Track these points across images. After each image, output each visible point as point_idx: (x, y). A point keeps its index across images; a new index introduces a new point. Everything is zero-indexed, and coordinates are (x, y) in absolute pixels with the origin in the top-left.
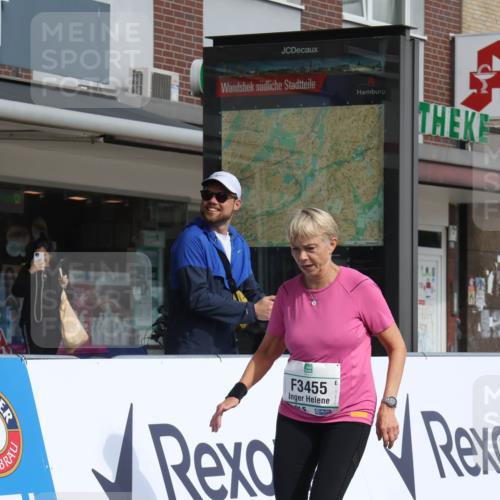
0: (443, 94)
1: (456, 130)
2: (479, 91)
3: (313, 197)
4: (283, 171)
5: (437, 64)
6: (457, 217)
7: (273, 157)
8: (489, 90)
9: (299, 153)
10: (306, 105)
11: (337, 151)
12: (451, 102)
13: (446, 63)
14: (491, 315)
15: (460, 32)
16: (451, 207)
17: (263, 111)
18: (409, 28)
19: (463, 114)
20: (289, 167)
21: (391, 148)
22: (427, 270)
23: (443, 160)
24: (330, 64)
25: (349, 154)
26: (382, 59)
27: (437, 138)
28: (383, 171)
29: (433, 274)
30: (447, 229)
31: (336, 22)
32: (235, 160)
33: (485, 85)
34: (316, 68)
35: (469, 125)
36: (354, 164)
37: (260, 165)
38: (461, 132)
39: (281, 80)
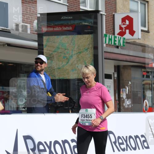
0: (111, 32)
1: (116, 42)
2: (122, 30)
3: (72, 63)
4: (63, 55)
5: (109, 22)
6: (117, 69)
7: (60, 51)
8: (125, 30)
9: (68, 49)
10: (69, 35)
11: (79, 49)
12: (114, 34)
13: (112, 22)
14: (128, 100)
15: (116, 13)
16: (115, 66)
17: (56, 36)
18: (100, 11)
19: (117, 38)
20: (65, 54)
21: (96, 48)
22: (108, 86)
23: (112, 52)
24: (76, 22)
25: (83, 50)
26: (92, 21)
27: (110, 45)
28: (93, 55)
29: (110, 87)
30: (114, 73)
31: (78, 9)
32: (48, 52)
33: (124, 29)
34: (72, 23)
35: (119, 41)
36: (84, 53)
37: (56, 53)
38: (117, 43)
39: (61, 27)
